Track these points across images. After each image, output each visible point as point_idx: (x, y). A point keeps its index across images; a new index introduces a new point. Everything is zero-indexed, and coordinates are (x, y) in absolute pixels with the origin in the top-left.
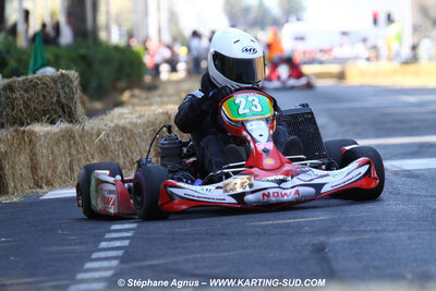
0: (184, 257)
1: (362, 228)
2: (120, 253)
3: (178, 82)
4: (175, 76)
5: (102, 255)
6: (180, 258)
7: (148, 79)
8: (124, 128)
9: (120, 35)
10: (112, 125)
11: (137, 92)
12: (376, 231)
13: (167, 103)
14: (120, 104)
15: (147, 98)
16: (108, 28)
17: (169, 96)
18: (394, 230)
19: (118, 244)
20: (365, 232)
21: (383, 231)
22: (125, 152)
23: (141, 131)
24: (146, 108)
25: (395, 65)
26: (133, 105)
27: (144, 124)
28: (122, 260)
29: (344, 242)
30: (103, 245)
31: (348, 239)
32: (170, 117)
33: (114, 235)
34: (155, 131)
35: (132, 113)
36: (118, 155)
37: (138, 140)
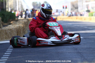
0: (22, 57)
2: (9, 55)
3: (23, 20)
5: (5, 56)
7: (16, 19)
8: (11, 29)
10: (8, 29)
11: (14, 22)
13: (20, 24)
14: (10, 24)
15: (16, 23)
16: (8, 8)
17: (20, 22)
19: (8, 53)
22: (11, 34)
23: (14, 30)
24: (15, 25)
25: (67, 17)
26: (13, 24)
27: (15, 28)
28: (9, 57)
30: (5, 54)
32: (20, 27)
34: (17, 30)
35: (13, 26)
36: (9, 35)
37: (14, 32)
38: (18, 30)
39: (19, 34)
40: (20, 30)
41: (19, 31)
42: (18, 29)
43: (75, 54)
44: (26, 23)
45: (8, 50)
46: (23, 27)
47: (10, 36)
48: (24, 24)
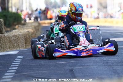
1: (83, 65)
2: (15, 71)
3: (32, 23)
4: (30, 21)
5: (10, 71)
6: (32, 72)
7: (23, 22)
8: (16, 36)
9: (15, 9)
10: (13, 35)
11: (20, 26)
12: (87, 66)
13: (28, 29)
14: (15, 29)
15: (23, 27)
16: (12, 7)
17: (29, 27)
18: (92, 65)
19: (14, 68)
20: (84, 66)
21: (89, 65)
22: (16, 42)
23: (21, 36)
24: (22, 30)
26: (19, 29)
27: (22, 34)
28: (16, 73)
29: (79, 69)
30: (10, 68)
32: (29, 33)
33: (13, 66)
34: (25, 36)
35: (18, 31)
36: (14, 43)
37: (20, 39)
39: (27, 43)
40: (30, 37)
41: (28, 39)
43: (106, 69)
44: (37, 28)
45: (13, 64)
46: (33, 33)
47: (15, 45)
48: (34, 29)
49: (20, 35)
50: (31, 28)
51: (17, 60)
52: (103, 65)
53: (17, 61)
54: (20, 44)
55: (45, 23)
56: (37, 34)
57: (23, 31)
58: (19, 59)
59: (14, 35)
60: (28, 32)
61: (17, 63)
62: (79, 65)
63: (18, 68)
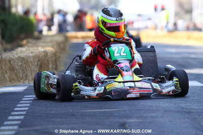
1: (145, 115)
2: (19, 122)
3: (52, 36)
5: (9, 123)
6: (50, 126)
7: (36, 34)
8: (23, 58)
10: (17, 56)
11: (30, 40)
12: (153, 117)
13: (46, 46)
14: (21, 46)
15: (35, 44)
16: (16, 6)
17: (47, 43)
18: (162, 117)
19: (18, 117)
20: (147, 117)
21: (156, 117)
22: (23, 70)
23: (32, 60)
24: (35, 48)
25: (165, 32)
26: (29, 46)
27: (34, 56)
28: (20, 126)
29: (136, 122)
30: (10, 118)
31: (138, 120)
32: (47, 54)
33: (16, 113)
34: (39, 60)
35: (27, 50)
36: (20, 72)
37: (30, 65)
38: (42, 62)
40: (48, 62)
41: (45, 64)
42: (42, 59)
43: (188, 124)
44: (62, 46)
45: (16, 109)
46: (55, 54)
47: (21, 75)
48: (55, 47)
49: (29, 57)
50: (50, 44)
51: (23, 102)
52: (182, 116)
53: (24, 105)
54: (30, 74)
55: (76, 37)
56: (62, 56)
57: (35, 51)
58: (27, 102)
59: (19, 57)
60: (45, 52)
61: (23, 109)
62: (138, 115)
63: (24, 118)
